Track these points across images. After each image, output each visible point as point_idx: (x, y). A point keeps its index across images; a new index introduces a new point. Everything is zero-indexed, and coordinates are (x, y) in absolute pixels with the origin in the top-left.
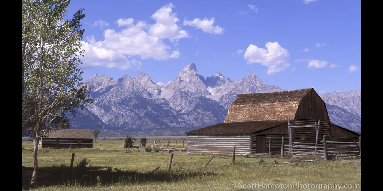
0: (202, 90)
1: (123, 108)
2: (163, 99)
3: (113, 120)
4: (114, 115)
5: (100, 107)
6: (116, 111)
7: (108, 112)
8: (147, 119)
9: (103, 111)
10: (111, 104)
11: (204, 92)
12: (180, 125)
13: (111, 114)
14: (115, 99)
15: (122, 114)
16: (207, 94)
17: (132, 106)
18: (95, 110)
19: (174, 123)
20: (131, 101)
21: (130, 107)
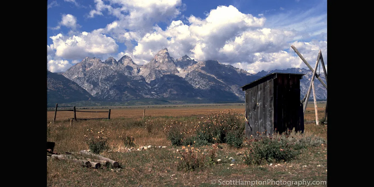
0: (172, 69)
1: (108, 83)
2: (141, 76)
3: (100, 93)
4: (100, 89)
5: (90, 83)
6: (102, 86)
7: (96, 87)
8: (127, 92)
9: (92, 86)
10: (99, 81)
11: (174, 70)
12: (153, 97)
13: (98, 88)
14: (102, 77)
15: (107, 88)
16: (176, 72)
17: (115, 82)
18: (86, 86)
19: (148, 95)
20: (115, 78)
21: (113, 82)
